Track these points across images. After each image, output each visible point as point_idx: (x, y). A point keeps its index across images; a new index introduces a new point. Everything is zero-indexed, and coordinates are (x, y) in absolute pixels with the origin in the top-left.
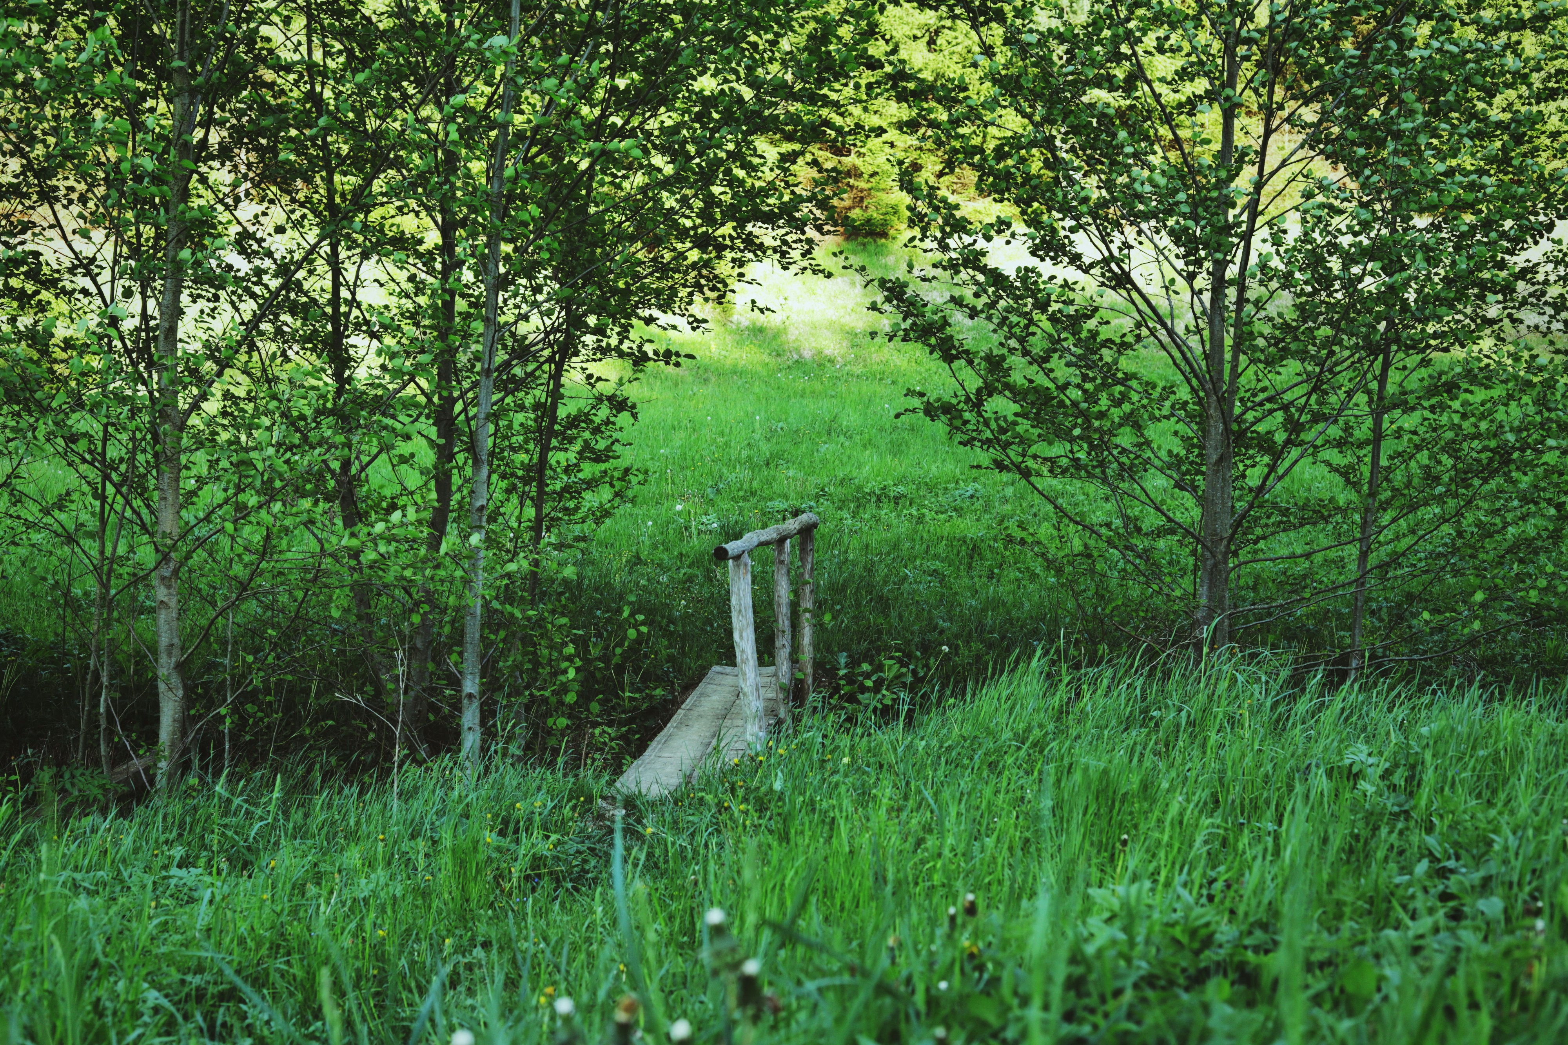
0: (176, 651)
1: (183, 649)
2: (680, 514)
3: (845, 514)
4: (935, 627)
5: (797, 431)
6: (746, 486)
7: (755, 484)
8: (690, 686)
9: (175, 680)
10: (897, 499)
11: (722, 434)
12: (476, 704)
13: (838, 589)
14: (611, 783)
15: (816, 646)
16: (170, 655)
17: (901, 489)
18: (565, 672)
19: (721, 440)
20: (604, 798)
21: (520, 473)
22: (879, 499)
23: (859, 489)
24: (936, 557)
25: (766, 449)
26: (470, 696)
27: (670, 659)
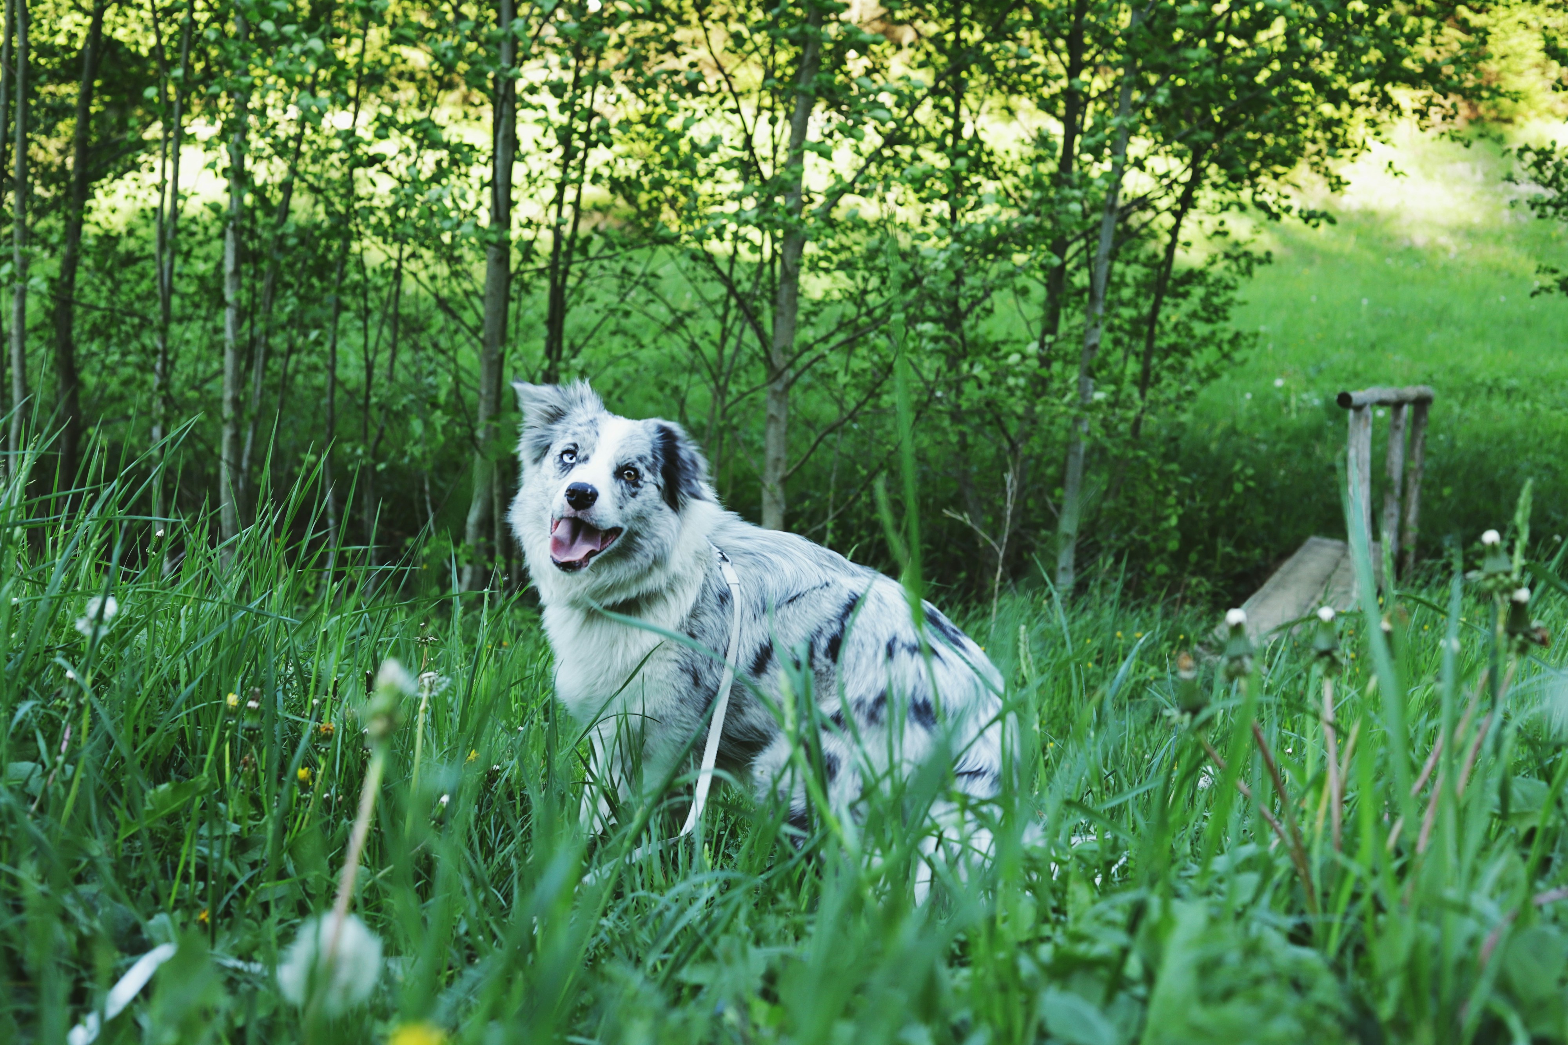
0: (782, 466)
1: (788, 464)
2: (1280, 389)
3: (1452, 402)
4: (1547, 519)
5: (1405, 319)
6: (1350, 368)
7: (1360, 367)
8: (1285, 554)
9: (779, 493)
10: (1509, 392)
11: (1326, 316)
12: (1072, 545)
13: (1446, 474)
14: (1207, 631)
15: (1421, 523)
16: (776, 468)
17: (1514, 382)
18: (1167, 518)
19: (1324, 322)
20: (1201, 644)
21: (1127, 327)
22: (1490, 391)
23: (1470, 378)
24: (1549, 451)
25: (1372, 333)
26: (1067, 536)
27: (1266, 526)
